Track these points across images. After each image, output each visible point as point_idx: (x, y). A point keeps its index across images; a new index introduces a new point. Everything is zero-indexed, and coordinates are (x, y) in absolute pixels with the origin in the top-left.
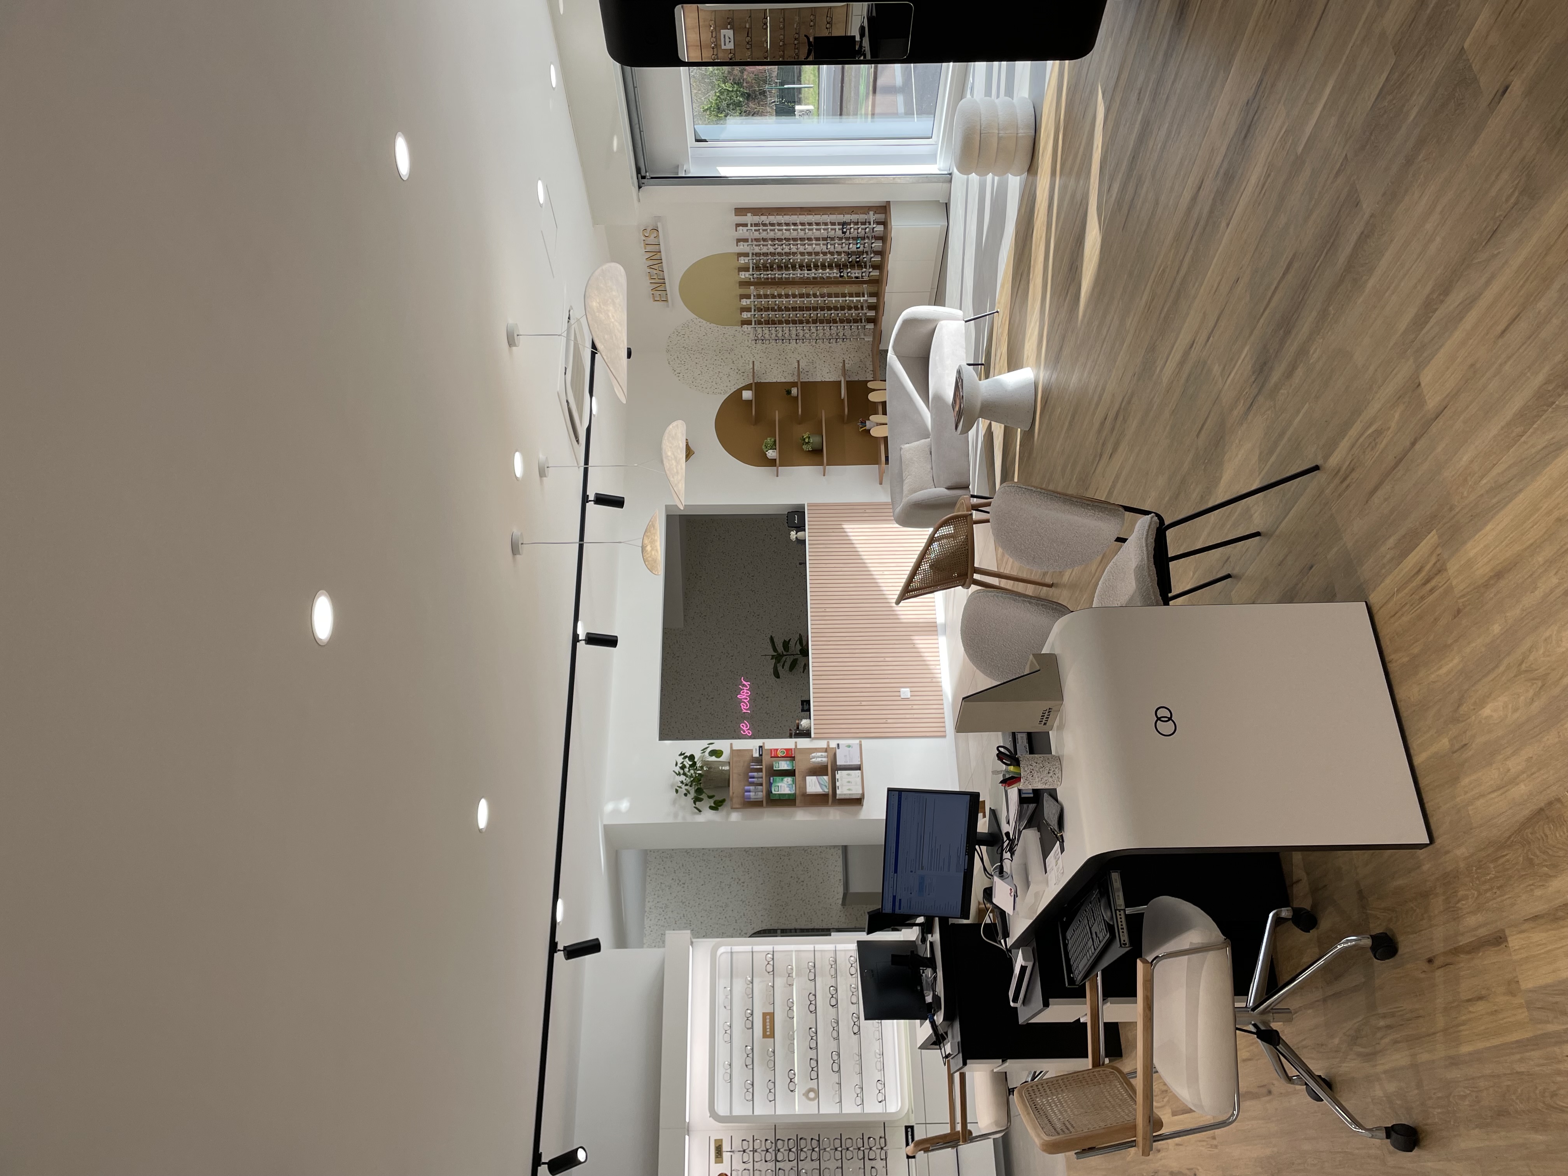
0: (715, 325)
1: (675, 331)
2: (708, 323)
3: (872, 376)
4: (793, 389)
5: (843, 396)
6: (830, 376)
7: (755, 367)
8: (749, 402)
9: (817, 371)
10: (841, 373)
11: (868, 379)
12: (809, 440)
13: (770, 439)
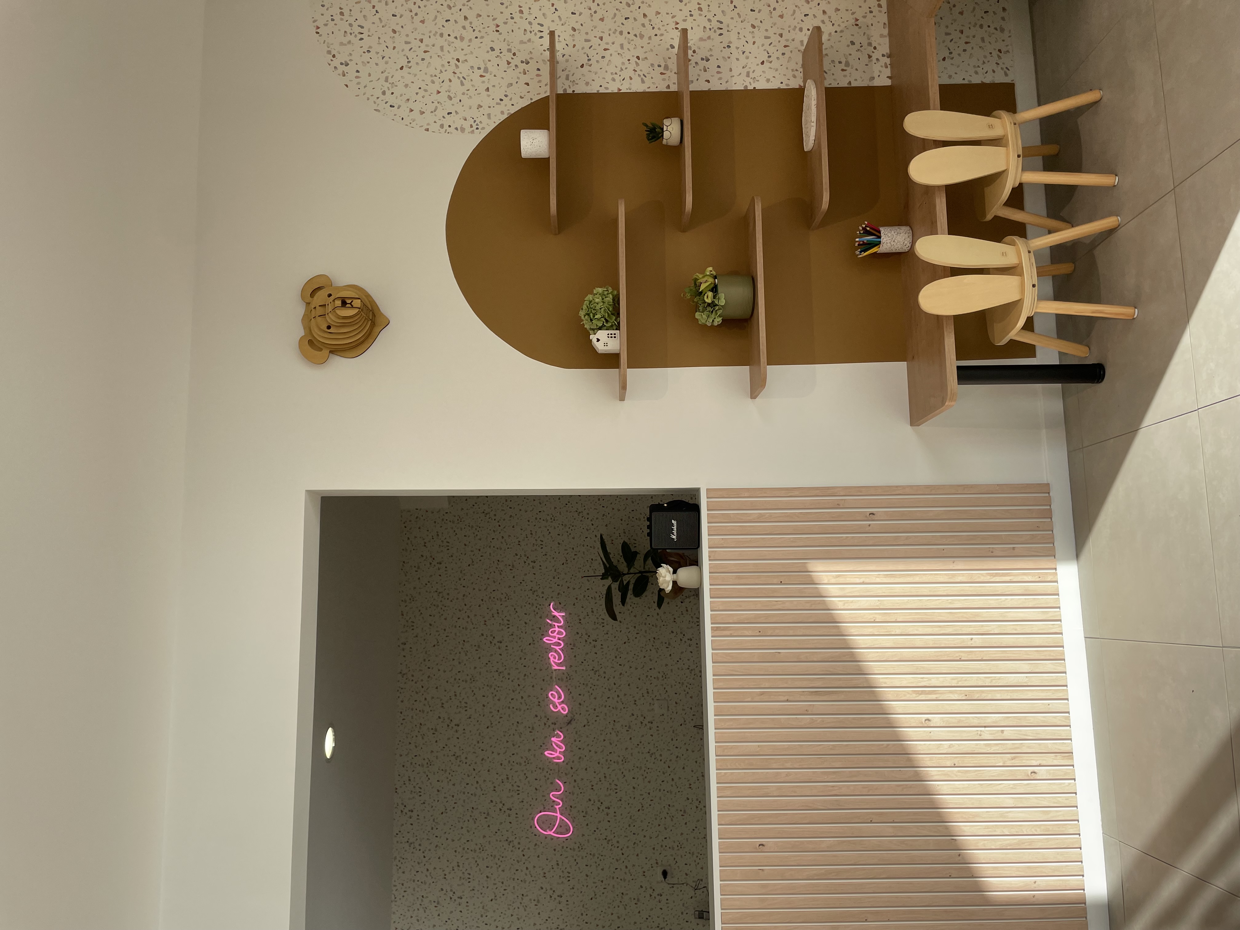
3: (888, 72)
4: (666, 122)
5: (809, 143)
6: (770, 74)
7: (558, 46)
8: (541, 163)
9: (733, 57)
10: (800, 62)
11: (877, 83)
12: (714, 297)
13: (602, 295)
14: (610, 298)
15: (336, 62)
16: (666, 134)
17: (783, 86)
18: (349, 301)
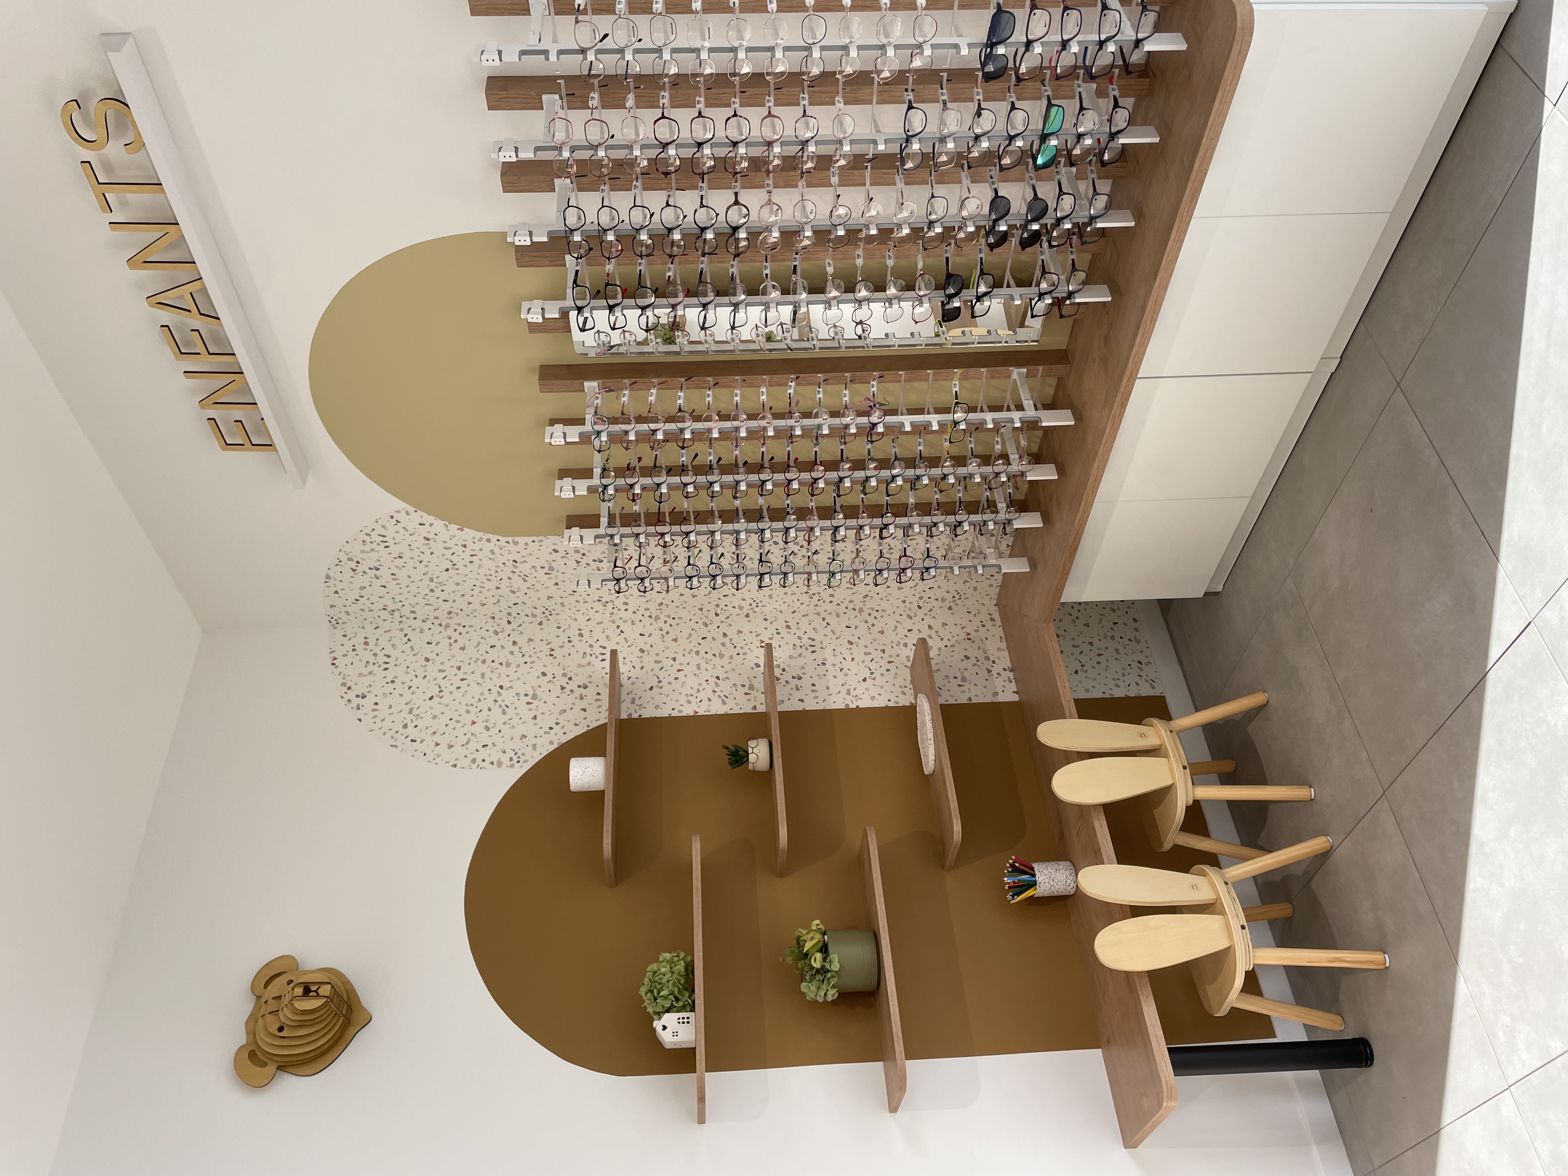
0: (478, 535)
1: (344, 558)
2: (453, 527)
3: (1013, 687)
4: (752, 743)
5: (929, 763)
6: (874, 691)
7: (623, 668)
8: (593, 798)
9: (830, 675)
10: (909, 679)
11: (1001, 698)
12: (824, 960)
13: (671, 962)
14: (681, 967)
15: (351, 695)
16: (752, 758)
17: (891, 704)
18: (314, 988)
